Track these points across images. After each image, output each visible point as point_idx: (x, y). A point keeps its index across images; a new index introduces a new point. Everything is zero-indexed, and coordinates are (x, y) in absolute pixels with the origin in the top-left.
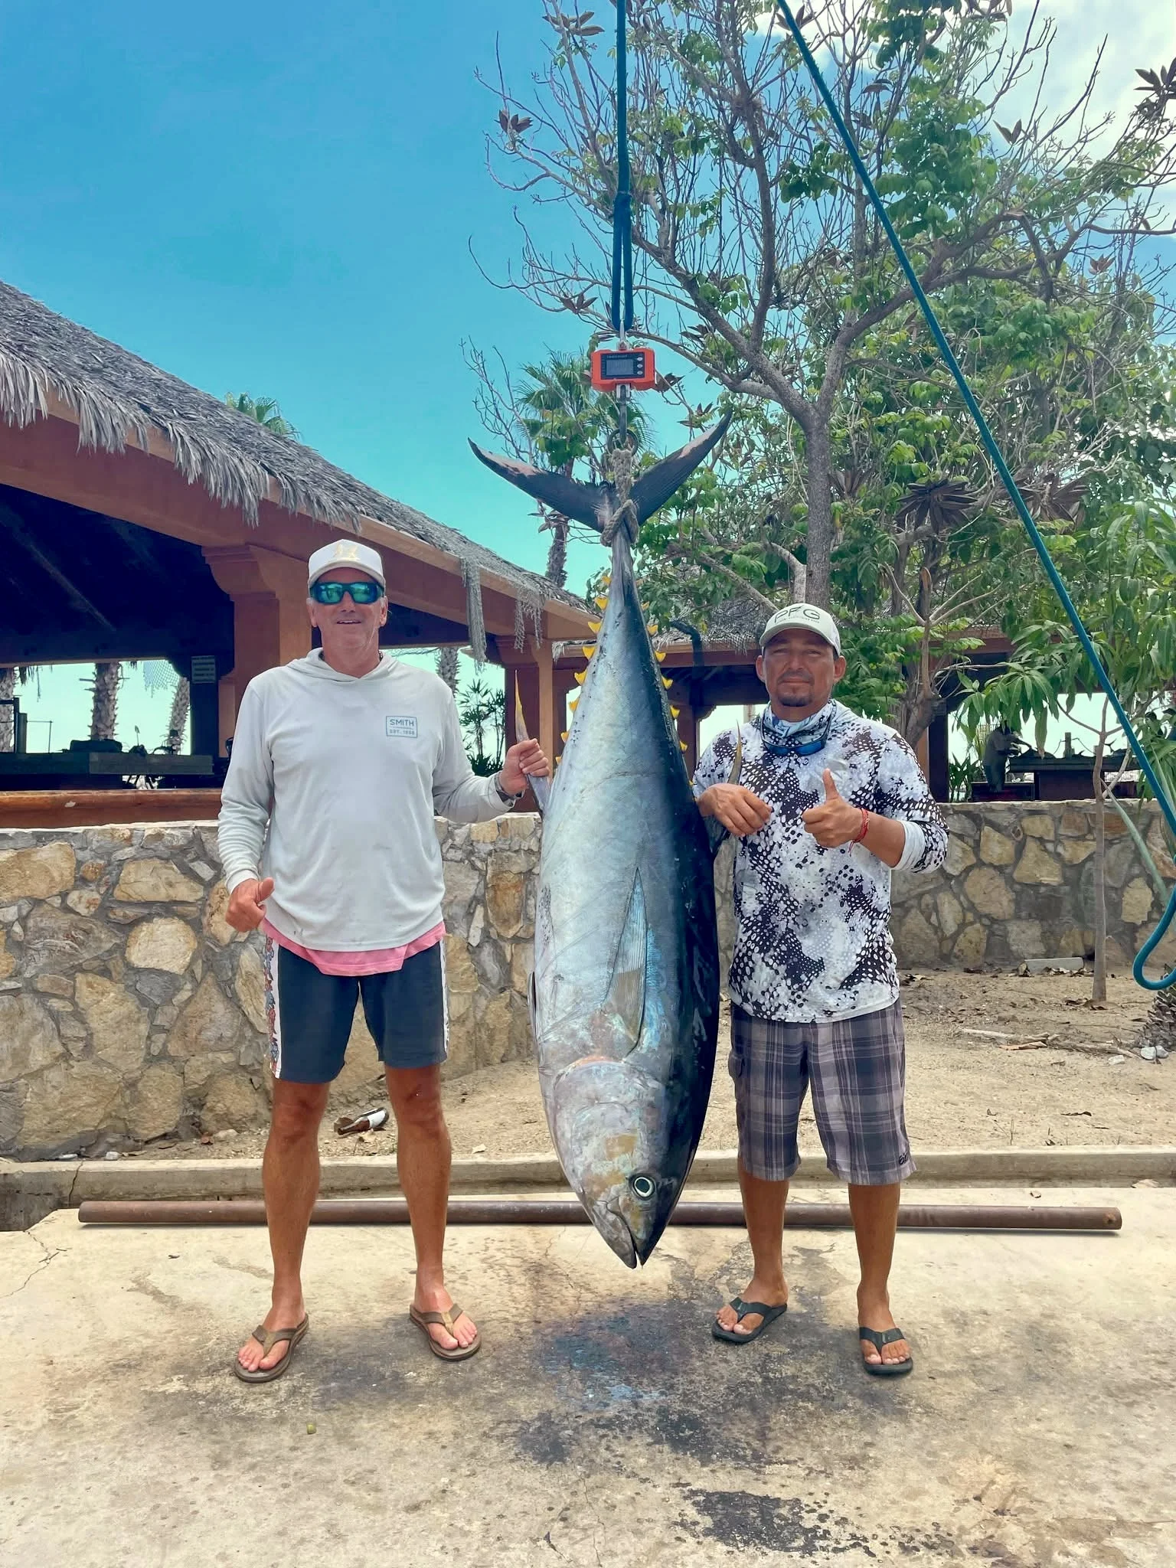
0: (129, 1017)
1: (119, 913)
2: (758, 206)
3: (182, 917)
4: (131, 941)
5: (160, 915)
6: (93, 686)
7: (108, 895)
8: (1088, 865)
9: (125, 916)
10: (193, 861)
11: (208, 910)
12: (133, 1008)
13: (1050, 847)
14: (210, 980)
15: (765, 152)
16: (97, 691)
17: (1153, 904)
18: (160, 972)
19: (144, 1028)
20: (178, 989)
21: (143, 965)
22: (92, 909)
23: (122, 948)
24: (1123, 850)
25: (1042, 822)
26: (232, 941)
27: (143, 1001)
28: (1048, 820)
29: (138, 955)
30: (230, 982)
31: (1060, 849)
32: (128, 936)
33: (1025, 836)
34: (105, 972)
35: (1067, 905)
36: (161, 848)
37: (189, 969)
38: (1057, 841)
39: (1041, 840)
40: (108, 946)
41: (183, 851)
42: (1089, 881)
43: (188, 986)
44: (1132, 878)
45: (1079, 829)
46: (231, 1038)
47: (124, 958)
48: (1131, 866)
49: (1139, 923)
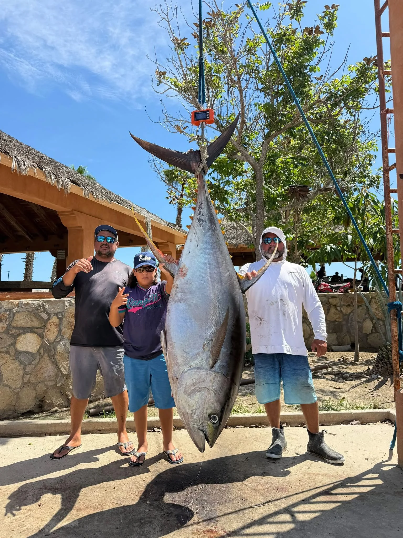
0: (16, 369)
1: (13, 331)
2: (239, 97)
3: (36, 333)
4: (18, 341)
5: (28, 332)
6: (25, 260)
7: (9, 325)
8: (351, 314)
9: (15, 332)
10: (40, 312)
11: (46, 330)
12: (18, 365)
13: (339, 308)
14: (46, 355)
15: (241, 79)
16: (27, 262)
17: (373, 327)
18: (28, 353)
19: (21, 372)
20: (35, 359)
21: (21, 350)
22: (3, 330)
23: (14, 344)
24: (362, 309)
25: (336, 300)
26: (54, 341)
27: (21, 363)
28: (338, 299)
29: (20, 346)
30: (54, 356)
31: (342, 309)
32: (16, 339)
33: (330, 305)
34: (8, 353)
35: (345, 328)
36: (29, 308)
37: (38, 351)
38: (341, 307)
39: (335, 306)
40: (8, 343)
41: (37, 309)
42: (352, 320)
43: (38, 357)
44: (366, 318)
45: (348, 302)
46: (54, 376)
47: (15, 347)
48: (365, 314)
49: (369, 334)
